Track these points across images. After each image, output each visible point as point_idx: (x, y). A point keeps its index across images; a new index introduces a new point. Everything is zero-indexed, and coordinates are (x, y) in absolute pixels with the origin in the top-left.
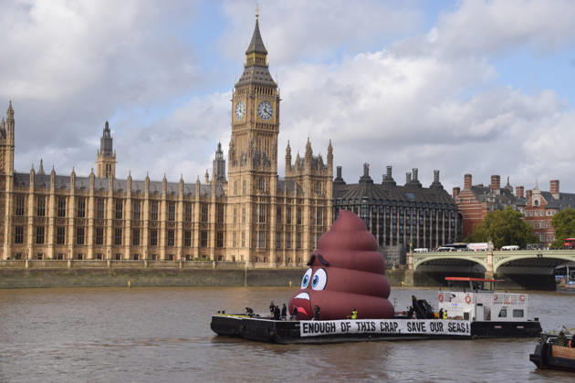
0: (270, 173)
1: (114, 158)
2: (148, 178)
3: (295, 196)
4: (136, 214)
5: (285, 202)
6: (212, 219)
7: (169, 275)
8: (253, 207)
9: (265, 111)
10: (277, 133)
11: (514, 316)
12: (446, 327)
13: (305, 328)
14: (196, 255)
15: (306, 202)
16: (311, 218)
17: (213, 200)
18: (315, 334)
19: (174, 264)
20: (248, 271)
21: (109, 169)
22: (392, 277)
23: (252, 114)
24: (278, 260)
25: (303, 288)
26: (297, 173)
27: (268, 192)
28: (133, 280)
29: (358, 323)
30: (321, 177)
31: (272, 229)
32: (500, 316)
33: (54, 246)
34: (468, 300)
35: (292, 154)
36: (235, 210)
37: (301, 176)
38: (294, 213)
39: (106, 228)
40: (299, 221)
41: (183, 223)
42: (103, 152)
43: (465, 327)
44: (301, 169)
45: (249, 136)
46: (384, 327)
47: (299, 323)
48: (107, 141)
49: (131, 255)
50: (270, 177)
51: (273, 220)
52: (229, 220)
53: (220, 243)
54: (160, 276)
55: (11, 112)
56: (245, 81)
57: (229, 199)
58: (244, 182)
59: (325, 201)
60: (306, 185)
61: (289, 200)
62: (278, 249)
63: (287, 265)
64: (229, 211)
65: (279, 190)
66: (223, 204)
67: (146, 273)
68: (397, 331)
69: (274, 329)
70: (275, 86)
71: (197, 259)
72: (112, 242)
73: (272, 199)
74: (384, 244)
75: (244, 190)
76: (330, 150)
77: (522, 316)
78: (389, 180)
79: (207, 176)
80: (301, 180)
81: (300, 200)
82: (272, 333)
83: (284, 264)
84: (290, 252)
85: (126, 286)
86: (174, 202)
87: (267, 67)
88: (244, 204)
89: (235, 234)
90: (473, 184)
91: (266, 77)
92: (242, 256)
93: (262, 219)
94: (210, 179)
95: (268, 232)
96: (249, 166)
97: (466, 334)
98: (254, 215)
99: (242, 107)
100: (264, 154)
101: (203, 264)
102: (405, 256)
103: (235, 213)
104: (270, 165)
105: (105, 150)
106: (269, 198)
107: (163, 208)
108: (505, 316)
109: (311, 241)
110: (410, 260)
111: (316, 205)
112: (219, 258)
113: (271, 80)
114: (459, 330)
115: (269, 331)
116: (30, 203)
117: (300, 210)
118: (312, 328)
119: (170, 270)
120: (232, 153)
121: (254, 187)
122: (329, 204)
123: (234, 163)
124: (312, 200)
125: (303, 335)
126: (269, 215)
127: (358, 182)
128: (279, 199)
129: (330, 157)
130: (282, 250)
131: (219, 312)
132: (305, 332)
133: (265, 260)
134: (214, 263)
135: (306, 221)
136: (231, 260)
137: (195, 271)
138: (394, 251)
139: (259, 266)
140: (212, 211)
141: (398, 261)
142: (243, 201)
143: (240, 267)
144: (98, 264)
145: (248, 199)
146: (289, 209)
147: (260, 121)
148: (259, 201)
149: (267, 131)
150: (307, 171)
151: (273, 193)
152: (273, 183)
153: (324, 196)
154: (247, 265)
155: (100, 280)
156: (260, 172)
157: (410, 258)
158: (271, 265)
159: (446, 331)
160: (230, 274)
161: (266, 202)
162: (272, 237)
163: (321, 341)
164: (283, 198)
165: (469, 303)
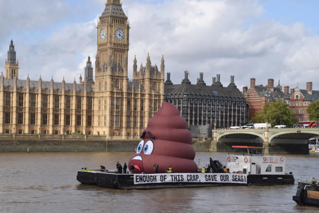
0: (123, 77)
1: (17, 65)
2: (40, 79)
3: (139, 92)
4: (33, 103)
5: (133, 97)
6: (84, 107)
7: (55, 144)
8: (112, 100)
9: (120, 35)
10: (128, 50)
11: (276, 171)
12: (230, 178)
13: (137, 179)
14: (73, 131)
15: (147, 97)
16: (150, 107)
17: (85, 94)
18: (143, 183)
19: (58, 137)
20: (109, 142)
21: (13, 72)
22: (202, 146)
23: (111, 37)
24: (128, 134)
25: (137, 153)
26: (140, 77)
27: (122, 90)
28: (31, 147)
29: (172, 176)
30: (156, 80)
31: (124, 114)
32: (267, 171)
34: (246, 161)
35: (137, 64)
36: (100, 102)
37: (143, 79)
38: (139, 103)
39: (12, 113)
40: (142, 109)
41: (65, 109)
42: (9, 61)
43: (244, 178)
44: (143, 75)
45: (109, 52)
46: (189, 178)
47: (133, 176)
48: (12, 54)
49: (29, 131)
50: (123, 79)
51: (125, 108)
52: (95, 108)
53: (89, 123)
54: (49, 145)
56: (106, 15)
57: (95, 94)
58: (106, 83)
59: (159, 96)
60: (147, 84)
61: (136, 95)
62: (128, 127)
63: (134, 137)
64: (95, 102)
65: (129, 88)
66: (92, 97)
67: (39, 143)
68: (198, 181)
69: (117, 179)
70: (126, 18)
71: (74, 134)
72: (16, 122)
73: (124, 94)
74: (198, 124)
75: (106, 88)
76: (163, 62)
77: (282, 171)
78: (201, 82)
79: (81, 78)
80: (143, 82)
81: (143, 95)
82: (115, 182)
83: (132, 137)
84: (136, 129)
85: (27, 152)
86: (59, 96)
87: (121, 5)
88: (106, 97)
89: (99, 117)
90: (256, 85)
91: (120, 12)
92: (104, 132)
93: (117, 107)
94: (83, 80)
95: (122, 116)
96: (109, 72)
97: (244, 182)
98: (112, 104)
99: (104, 32)
100: (119, 64)
101: (78, 137)
102: (212, 132)
103: (100, 103)
104: (123, 71)
105: (11, 60)
106: (122, 93)
107: (51, 99)
108: (270, 171)
110: (215, 135)
111: (153, 98)
112: (89, 133)
113: (124, 14)
114: (239, 180)
115: (114, 180)
117: (142, 101)
118: (141, 179)
119: (56, 141)
120: (98, 63)
121: (112, 86)
122: (162, 97)
123: (98, 70)
124: (150, 95)
125: (135, 183)
126: (122, 105)
127: (181, 83)
128: (129, 94)
129: (163, 66)
130: (130, 128)
131: (83, 169)
132: (137, 181)
133: (120, 134)
134: (85, 137)
135: (146, 109)
136: (97, 134)
137: (73, 142)
138: (204, 129)
139: (115, 138)
140: (84, 102)
141: (207, 135)
142: (105, 95)
143: (103, 139)
144: (7, 137)
145: (108, 94)
146: (135, 101)
147: (116, 42)
148: (116, 96)
149: (121, 49)
150: (147, 75)
151: (125, 90)
152: (125, 83)
153: (159, 92)
154: (108, 138)
155: (8, 147)
156: (117, 76)
157: (215, 133)
158: (124, 138)
159: (230, 180)
160: (97, 144)
161: (120, 96)
162: (124, 119)
163: (148, 187)
164: (132, 94)
165: (246, 162)
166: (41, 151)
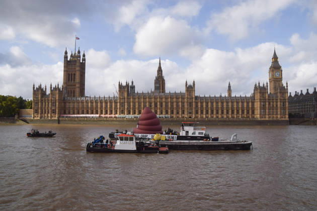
0: (266, 92)
3: (275, 98)
4: (227, 106)
5: (271, 101)
6: (250, 106)
9: (277, 74)
15: (279, 100)
16: (281, 105)
17: (251, 101)
20: (259, 121)
24: (270, 117)
31: (267, 109)
33: (205, 115)
38: (275, 103)
39: (219, 110)
40: (277, 106)
41: (241, 108)
49: (226, 117)
51: (267, 106)
53: (253, 112)
55: (194, 82)
57: (256, 100)
58: (258, 95)
59: (285, 100)
60: (279, 95)
61: (273, 100)
62: (269, 114)
64: (256, 104)
65: (269, 97)
66: (254, 102)
72: (221, 113)
75: (258, 98)
78: (308, 93)
80: (277, 94)
81: (277, 100)
83: (271, 119)
84: (274, 115)
86: (239, 102)
88: (258, 102)
92: (258, 117)
93: (263, 105)
96: (259, 91)
98: (261, 104)
106: (266, 99)
107: (235, 104)
109: (281, 112)
111: (282, 101)
112: (253, 117)
116: (199, 104)
117: (277, 102)
121: (261, 97)
122: (287, 101)
124: (281, 99)
126: (266, 105)
128: (269, 99)
129: (287, 86)
130: (271, 115)
133: (265, 117)
135: (279, 106)
139: (262, 119)
140: (250, 104)
143: (257, 119)
144: (212, 119)
146: (273, 102)
148: (263, 100)
150: (278, 91)
152: (267, 95)
154: (259, 119)
158: (267, 119)
161: (265, 101)
162: (267, 111)
164: (271, 99)
166: (228, 125)
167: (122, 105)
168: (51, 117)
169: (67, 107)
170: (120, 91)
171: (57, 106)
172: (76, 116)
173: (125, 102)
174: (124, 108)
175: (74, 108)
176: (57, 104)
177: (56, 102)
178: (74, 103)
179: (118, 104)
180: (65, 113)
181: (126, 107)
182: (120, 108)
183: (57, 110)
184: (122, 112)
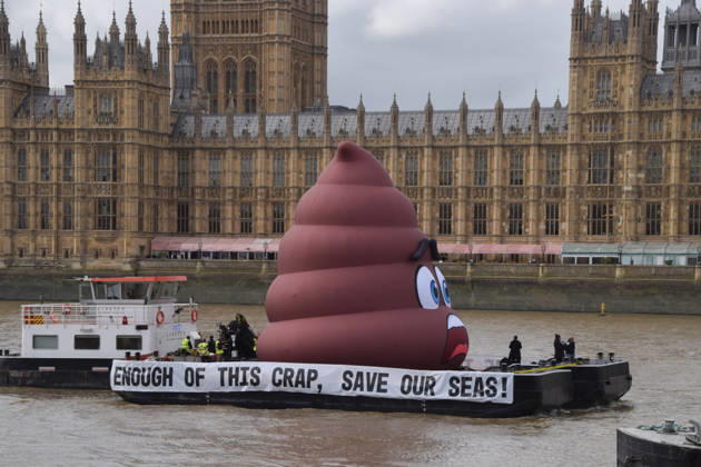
167: (600, 163)
168: (84, 252)
169: (200, 180)
170: (578, 61)
171: (129, 177)
172: (258, 245)
173: (614, 148)
174: (616, 190)
175: (246, 189)
176: (129, 159)
177: (116, 150)
178: (247, 153)
179: (570, 161)
180: (184, 228)
181: (628, 178)
182: (579, 191)
183: (129, 209)
184: (600, 222)
